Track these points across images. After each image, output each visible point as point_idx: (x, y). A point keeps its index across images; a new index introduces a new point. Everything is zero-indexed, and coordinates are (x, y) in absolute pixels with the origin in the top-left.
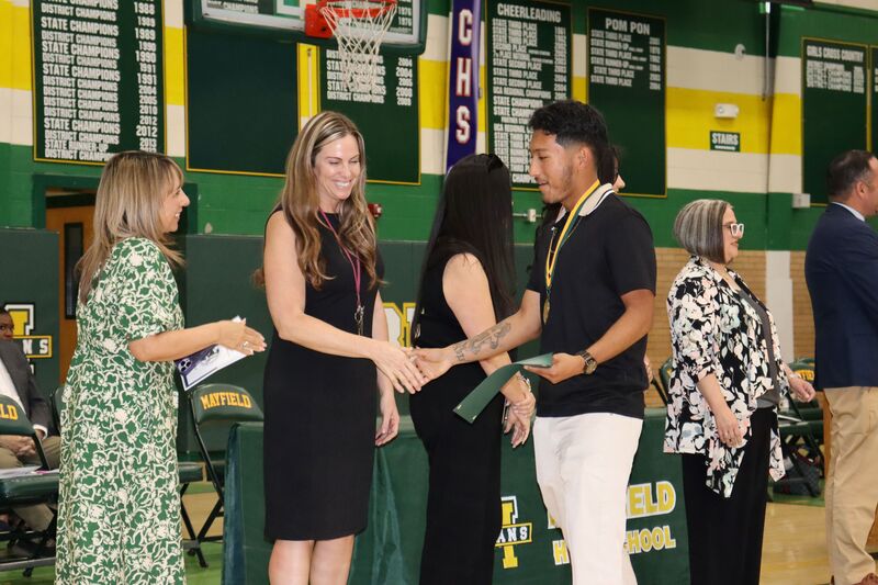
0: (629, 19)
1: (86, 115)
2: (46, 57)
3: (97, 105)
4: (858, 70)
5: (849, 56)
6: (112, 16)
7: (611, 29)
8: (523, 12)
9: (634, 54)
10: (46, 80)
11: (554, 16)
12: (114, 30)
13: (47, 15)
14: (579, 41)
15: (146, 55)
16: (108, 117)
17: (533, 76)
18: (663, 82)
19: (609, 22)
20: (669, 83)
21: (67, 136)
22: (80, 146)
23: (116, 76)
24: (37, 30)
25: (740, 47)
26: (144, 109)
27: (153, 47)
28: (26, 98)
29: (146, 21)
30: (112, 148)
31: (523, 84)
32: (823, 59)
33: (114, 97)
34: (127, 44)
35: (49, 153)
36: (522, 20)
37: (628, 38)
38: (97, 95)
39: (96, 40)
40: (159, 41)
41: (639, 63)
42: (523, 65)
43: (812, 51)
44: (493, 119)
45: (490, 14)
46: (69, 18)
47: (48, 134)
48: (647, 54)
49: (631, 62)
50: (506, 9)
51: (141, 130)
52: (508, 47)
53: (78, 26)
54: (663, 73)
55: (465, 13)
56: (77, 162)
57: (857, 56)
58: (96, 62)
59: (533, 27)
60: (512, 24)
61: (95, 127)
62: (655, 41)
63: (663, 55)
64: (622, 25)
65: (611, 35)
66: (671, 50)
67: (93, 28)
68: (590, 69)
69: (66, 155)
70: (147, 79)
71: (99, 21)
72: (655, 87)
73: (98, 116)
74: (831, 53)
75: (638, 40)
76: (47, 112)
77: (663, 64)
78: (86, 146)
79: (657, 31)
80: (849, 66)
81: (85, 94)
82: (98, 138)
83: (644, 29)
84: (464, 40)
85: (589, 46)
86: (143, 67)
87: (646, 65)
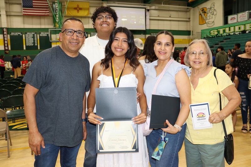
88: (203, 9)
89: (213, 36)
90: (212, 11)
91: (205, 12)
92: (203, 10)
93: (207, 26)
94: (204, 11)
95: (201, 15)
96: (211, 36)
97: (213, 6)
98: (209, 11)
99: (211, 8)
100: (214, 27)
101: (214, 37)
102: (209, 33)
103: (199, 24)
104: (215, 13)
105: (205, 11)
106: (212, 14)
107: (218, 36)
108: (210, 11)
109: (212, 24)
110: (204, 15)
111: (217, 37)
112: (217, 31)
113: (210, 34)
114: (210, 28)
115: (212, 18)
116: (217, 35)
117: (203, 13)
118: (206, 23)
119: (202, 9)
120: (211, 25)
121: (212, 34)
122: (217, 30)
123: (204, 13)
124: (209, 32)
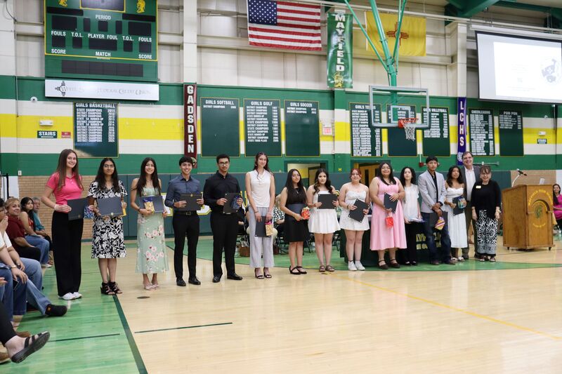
0: (511, 112)
1: (363, 146)
2: (353, 133)
3: (366, 143)
7: (505, 114)
8: (479, 112)
9: (513, 120)
10: (354, 138)
11: (489, 112)
12: (368, 126)
13: (354, 124)
14: (496, 118)
16: (368, 146)
17: (483, 128)
18: (522, 127)
20: (524, 127)
21: (358, 151)
22: (362, 153)
23: (370, 136)
24: (351, 127)
25: (546, 116)
26: (377, 143)
28: (349, 143)
30: (369, 153)
31: (480, 130)
33: (370, 141)
35: (354, 155)
36: (479, 114)
37: (511, 116)
38: (366, 141)
39: (365, 128)
41: (514, 122)
42: (479, 125)
44: (471, 139)
45: (469, 113)
47: (354, 151)
48: (517, 120)
49: (512, 122)
50: (475, 112)
51: (376, 148)
52: (475, 121)
53: (361, 126)
54: (522, 125)
55: (461, 114)
56: (361, 157)
58: (365, 133)
59: (482, 116)
60: (476, 115)
61: (365, 148)
62: (519, 116)
63: (522, 120)
64: (509, 113)
65: (506, 116)
66: (524, 118)
67: (364, 126)
68: (500, 125)
69: (358, 155)
70: (377, 137)
71: (365, 124)
72: (520, 128)
73: (366, 146)
75: (513, 116)
76: (354, 146)
77: (522, 122)
79: (520, 113)
81: (363, 141)
82: (366, 151)
83: (516, 114)
84: (461, 120)
85: (499, 119)
86: (377, 134)
87: (517, 123)
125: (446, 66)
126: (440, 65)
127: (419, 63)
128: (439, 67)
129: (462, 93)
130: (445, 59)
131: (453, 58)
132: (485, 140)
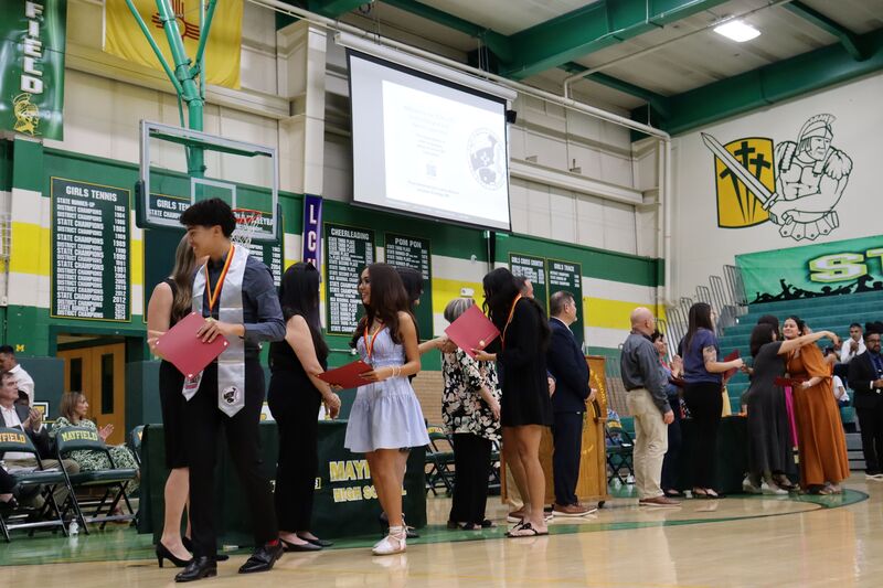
0: (409, 239)
1: (83, 290)
2: (59, 257)
3: (89, 285)
4: (541, 271)
5: (535, 263)
6: (99, 233)
7: (398, 244)
8: (346, 233)
9: (412, 259)
10: (59, 270)
11: (365, 236)
12: (101, 241)
13: (61, 233)
14: (380, 250)
15: (120, 256)
16: (96, 291)
17: (353, 270)
18: (430, 275)
19: (397, 240)
20: (433, 276)
21: (70, 302)
22: (78, 308)
23: (101, 267)
24: (54, 241)
25: (474, 256)
26: (118, 287)
27: (124, 251)
28: (46, 281)
29: (120, 236)
30: (98, 310)
31: (347, 274)
32: (521, 265)
33: (100, 280)
34: (109, 249)
35: (59, 312)
36: (346, 238)
37: (408, 250)
38: (90, 279)
39: (90, 247)
40: (128, 248)
41: (415, 264)
42: (347, 264)
43: (514, 260)
44: (329, 295)
45: (327, 234)
46: (74, 235)
47: (59, 301)
48: (420, 259)
49: (411, 263)
50: (337, 232)
51: (116, 299)
52: (338, 253)
53: (79, 239)
54: (429, 270)
55: (311, 233)
56: (77, 318)
57: (540, 264)
58: (90, 260)
59: (352, 242)
60: (341, 240)
61: (88, 297)
62: (424, 252)
63: (429, 260)
64: (405, 242)
65: (398, 248)
66: (433, 257)
67: (88, 240)
69: (70, 313)
70: (120, 270)
71: (92, 236)
72: (426, 278)
73: (90, 291)
74: (525, 261)
75: (414, 251)
76: (59, 288)
77: (429, 264)
78: (82, 309)
79: (425, 246)
80: (536, 269)
81: (82, 278)
82: (90, 304)
83: (418, 245)
84: (311, 249)
85: (386, 254)
86: (118, 263)
87: (421, 264)
88: (745, 145)
89: (834, 287)
90: (817, 156)
91: (760, 162)
92: (745, 150)
93: (784, 235)
94: (751, 156)
95: (734, 178)
96: (817, 289)
97: (822, 132)
98: (793, 155)
99: (806, 141)
100: (835, 236)
101: (846, 290)
102: (803, 274)
103: (719, 226)
104: (837, 166)
105: (761, 156)
106: (816, 174)
107: (869, 284)
108: (804, 157)
109: (823, 225)
110: (758, 177)
111: (862, 288)
112: (861, 258)
113: (808, 278)
114: (805, 242)
115: (819, 192)
116: (867, 277)
117: (746, 166)
118: (772, 218)
119: (738, 146)
120: (811, 229)
121: (827, 277)
122: (864, 253)
123: (753, 168)
124: (801, 264)
125: (278, 120)
126: (265, 117)
127: (218, 106)
128: (261, 120)
129: (313, 185)
130: (278, 104)
131: (295, 105)
132: (357, 297)
